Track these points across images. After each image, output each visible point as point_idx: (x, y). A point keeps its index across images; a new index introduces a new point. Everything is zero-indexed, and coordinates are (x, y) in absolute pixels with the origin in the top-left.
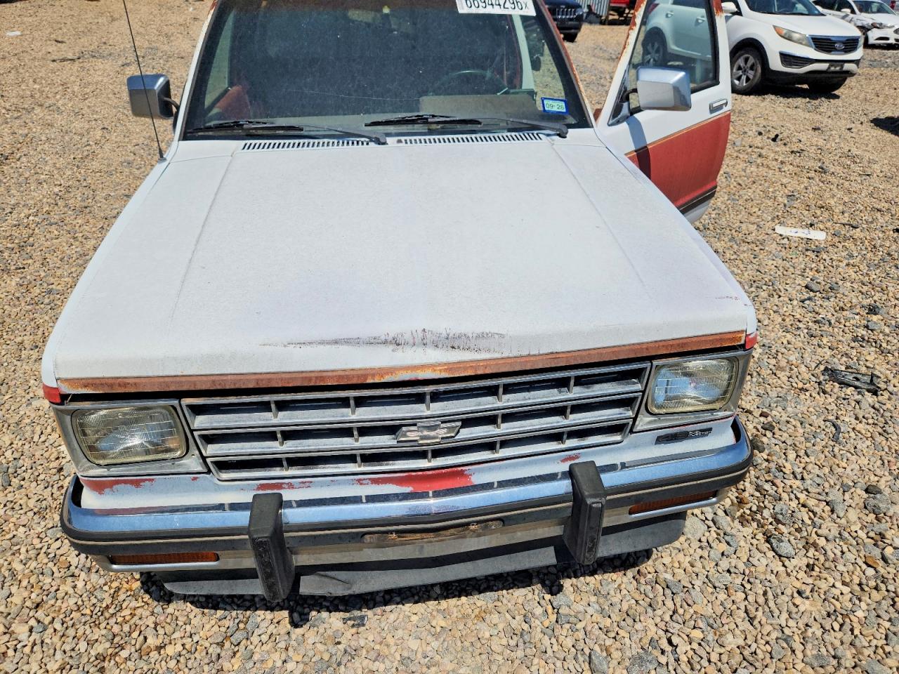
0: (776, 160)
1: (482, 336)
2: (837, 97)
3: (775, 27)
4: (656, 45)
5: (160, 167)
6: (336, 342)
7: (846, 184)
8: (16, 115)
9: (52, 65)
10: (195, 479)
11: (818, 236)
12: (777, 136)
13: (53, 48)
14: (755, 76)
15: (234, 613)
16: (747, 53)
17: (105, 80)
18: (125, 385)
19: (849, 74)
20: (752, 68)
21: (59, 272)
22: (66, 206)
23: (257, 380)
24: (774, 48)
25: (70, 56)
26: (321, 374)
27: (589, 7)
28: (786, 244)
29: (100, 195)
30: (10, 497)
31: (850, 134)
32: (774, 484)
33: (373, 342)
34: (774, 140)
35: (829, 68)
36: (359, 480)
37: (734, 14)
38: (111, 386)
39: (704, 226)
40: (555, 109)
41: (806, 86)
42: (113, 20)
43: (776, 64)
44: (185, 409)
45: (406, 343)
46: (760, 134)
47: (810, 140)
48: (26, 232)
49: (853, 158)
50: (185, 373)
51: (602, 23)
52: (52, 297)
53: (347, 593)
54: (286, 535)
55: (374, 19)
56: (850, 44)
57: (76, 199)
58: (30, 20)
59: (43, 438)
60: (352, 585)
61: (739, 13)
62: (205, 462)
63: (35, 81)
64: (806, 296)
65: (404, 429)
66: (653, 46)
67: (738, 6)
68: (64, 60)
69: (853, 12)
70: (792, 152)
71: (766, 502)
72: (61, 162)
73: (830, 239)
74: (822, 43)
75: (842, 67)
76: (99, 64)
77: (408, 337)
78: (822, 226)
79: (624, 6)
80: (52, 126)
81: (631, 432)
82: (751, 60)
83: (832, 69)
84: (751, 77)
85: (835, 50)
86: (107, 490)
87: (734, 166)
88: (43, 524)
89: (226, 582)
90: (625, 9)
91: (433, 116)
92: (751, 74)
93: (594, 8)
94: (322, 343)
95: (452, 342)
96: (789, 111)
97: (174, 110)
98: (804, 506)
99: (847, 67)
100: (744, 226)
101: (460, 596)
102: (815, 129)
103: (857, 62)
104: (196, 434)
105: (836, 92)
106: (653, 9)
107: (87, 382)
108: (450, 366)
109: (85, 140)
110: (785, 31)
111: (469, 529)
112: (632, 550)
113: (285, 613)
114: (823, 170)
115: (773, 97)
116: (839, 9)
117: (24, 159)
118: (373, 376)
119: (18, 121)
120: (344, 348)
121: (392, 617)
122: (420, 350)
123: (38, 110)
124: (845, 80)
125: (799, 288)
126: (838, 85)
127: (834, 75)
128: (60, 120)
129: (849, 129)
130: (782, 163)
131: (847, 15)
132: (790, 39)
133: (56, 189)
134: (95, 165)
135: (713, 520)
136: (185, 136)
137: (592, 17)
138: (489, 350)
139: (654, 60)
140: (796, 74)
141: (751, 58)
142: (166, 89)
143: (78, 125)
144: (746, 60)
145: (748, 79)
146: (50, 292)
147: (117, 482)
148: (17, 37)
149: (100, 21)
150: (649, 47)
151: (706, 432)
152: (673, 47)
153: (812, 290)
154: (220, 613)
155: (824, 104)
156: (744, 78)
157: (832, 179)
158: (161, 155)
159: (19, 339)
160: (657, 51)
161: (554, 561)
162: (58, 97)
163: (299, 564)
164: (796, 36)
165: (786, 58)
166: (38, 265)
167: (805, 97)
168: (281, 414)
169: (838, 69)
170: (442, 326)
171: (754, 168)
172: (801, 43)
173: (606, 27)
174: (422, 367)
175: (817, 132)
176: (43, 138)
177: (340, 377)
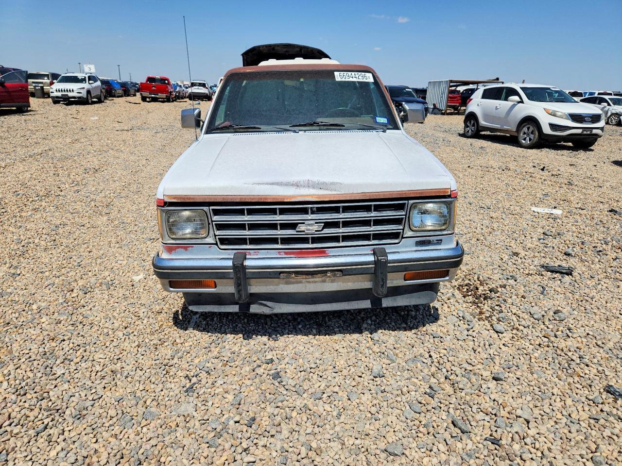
0: (541, 179)
1: (332, 184)
2: (592, 150)
3: (544, 109)
4: (472, 122)
5: (196, 143)
6: (273, 184)
7: (584, 190)
8: (99, 153)
9: (117, 132)
10: (210, 247)
11: (558, 212)
12: (544, 167)
13: (117, 125)
14: (534, 137)
15: (216, 335)
16: (528, 124)
17: (146, 139)
18: (189, 199)
19: (597, 136)
20: (532, 133)
21: (127, 216)
22: (129, 190)
23: (241, 198)
24: (545, 121)
25: (126, 128)
26: (266, 197)
27: (434, 105)
28: (537, 215)
29: (146, 187)
30: (110, 292)
31: (594, 168)
32: (500, 307)
33: (287, 184)
34: (543, 170)
35: (582, 132)
36: (279, 252)
37: (519, 102)
38: (184, 199)
39: (487, 207)
40: (382, 121)
41: (570, 144)
42: (149, 112)
43: (547, 130)
44: (211, 210)
45: (301, 186)
46: (534, 167)
47: (566, 170)
48: (109, 200)
49: (593, 179)
50: (213, 194)
51: (443, 114)
52: (124, 225)
53: (271, 312)
54: (247, 270)
55: (296, 84)
56: (596, 118)
57: (134, 188)
58: (103, 112)
59: (124, 274)
60: (274, 309)
61: (522, 102)
62: (216, 238)
63: (108, 139)
64: (542, 237)
65: (299, 225)
66: (470, 123)
67: (521, 98)
68: (123, 130)
69: (609, 105)
70: (552, 175)
71: (495, 313)
72: (125, 173)
73: (565, 214)
74: (576, 118)
75: (591, 131)
76: (142, 133)
77: (302, 183)
78: (561, 208)
79: (458, 104)
80: (119, 158)
81: (403, 238)
82: (531, 129)
83: (585, 132)
84: (532, 138)
85: (586, 121)
86: (173, 252)
87: (513, 181)
88: (126, 302)
89: (217, 306)
90: (458, 106)
91: (322, 122)
92: (532, 136)
93: (437, 106)
94: (267, 184)
95: (321, 186)
96: (557, 157)
97: (201, 123)
98: (514, 314)
99: (594, 131)
100: (512, 207)
101: (325, 335)
102: (571, 165)
103: (602, 129)
104: (214, 223)
105: (591, 148)
106: (469, 102)
107: (175, 197)
108: (319, 196)
109: (137, 164)
110: (551, 111)
111: (326, 275)
112: (408, 304)
113: (241, 335)
114: (570, 184)
115: (548, 150)
116: (599, 104)
117: (105, 171)
118: (287, 199)
119: (100, 156)
120: (275, 187)
121: (291, 339)
122: (307, 189)
123: (111, 151)
124: (596, 140)
125: (539, 234)
126: (592, 144)
127: (587, 137)
128: (122, 156)
129: (595, 166)
130: (545, 180)
131: (605, 107)
132: (555, 115)
133: (123, 184)
134: (143, 175)
135: (463, 317)
136: (207, 132)
137: (436, 111)
138: (335, 191)
139: (472, 130)
140: (562, 136)
141: (531, 127)
142: (199, 114)
143: (132, 158)
144: (528, 128)
145: (530, 140)
146: (123, 223)
147: (178, 247)
148: (96, 120)
149: (142, 113)
150: (468, 124)
151: (439, 242)
152: (482, 122)
153: (547, 235)
154: (209, 334)
155: (582, 154)
156: (528, 138)
157: (576, 188)
158: (197, 139)
159: (109, 240)
160: (473, 125)
161: (369, 306)
162: (121, 146)
163: (251, 292)
164: (559, 114)
165: (553, 126)
166: (116, 213)
167: (569, 150)
168: (249, 216)
169: (589, 132)
170: (316, 179)
171: (526, 182)
172: (562, 118)
173: (445, 116)
174: (307, 196)
175: (572, 167)
176: (115, 163)
177: (274, 199)
